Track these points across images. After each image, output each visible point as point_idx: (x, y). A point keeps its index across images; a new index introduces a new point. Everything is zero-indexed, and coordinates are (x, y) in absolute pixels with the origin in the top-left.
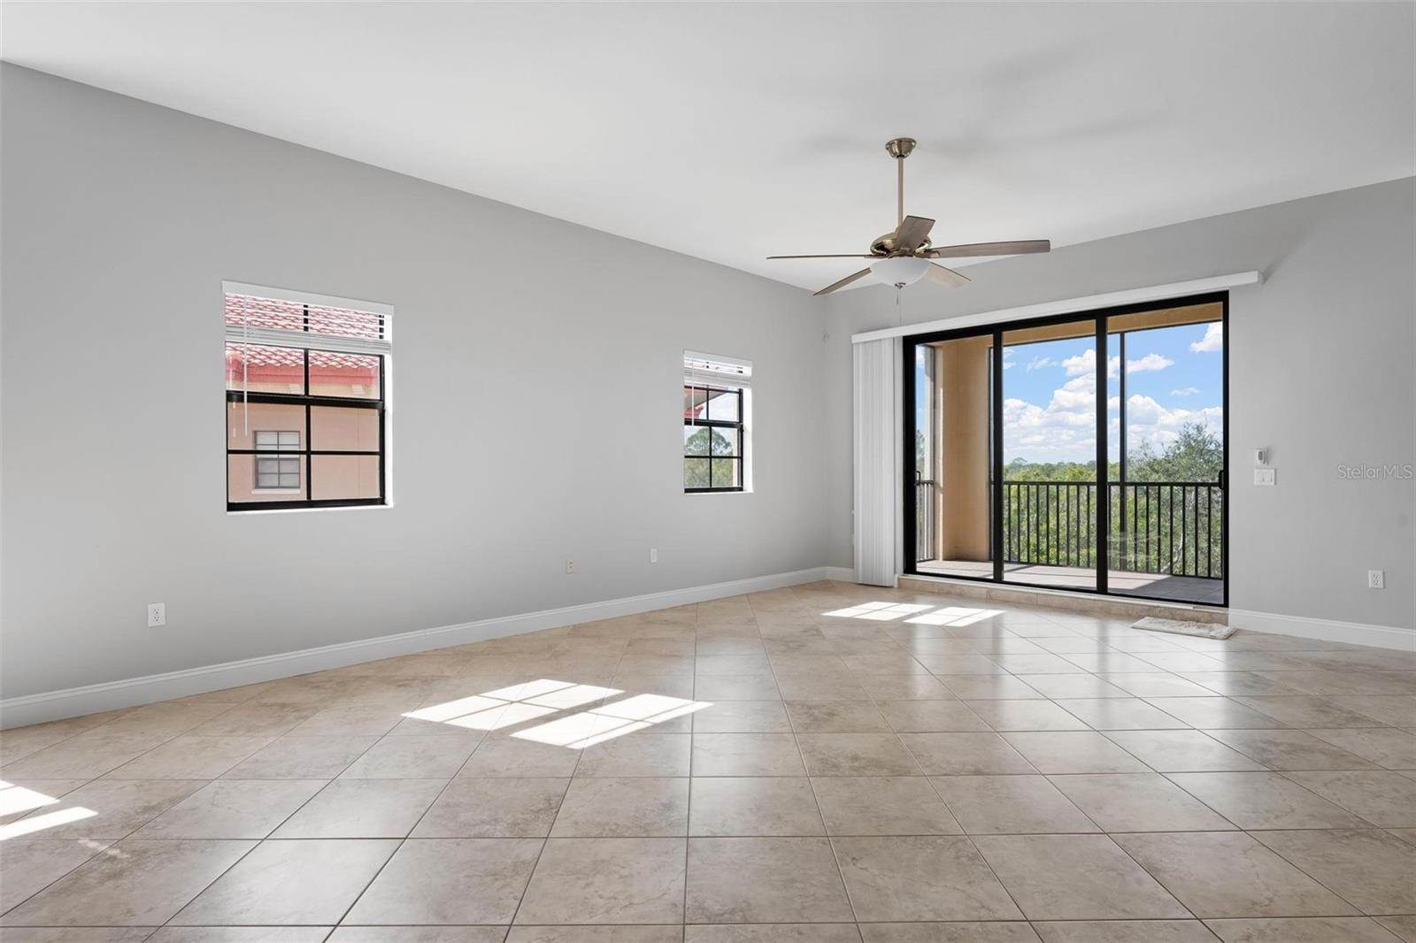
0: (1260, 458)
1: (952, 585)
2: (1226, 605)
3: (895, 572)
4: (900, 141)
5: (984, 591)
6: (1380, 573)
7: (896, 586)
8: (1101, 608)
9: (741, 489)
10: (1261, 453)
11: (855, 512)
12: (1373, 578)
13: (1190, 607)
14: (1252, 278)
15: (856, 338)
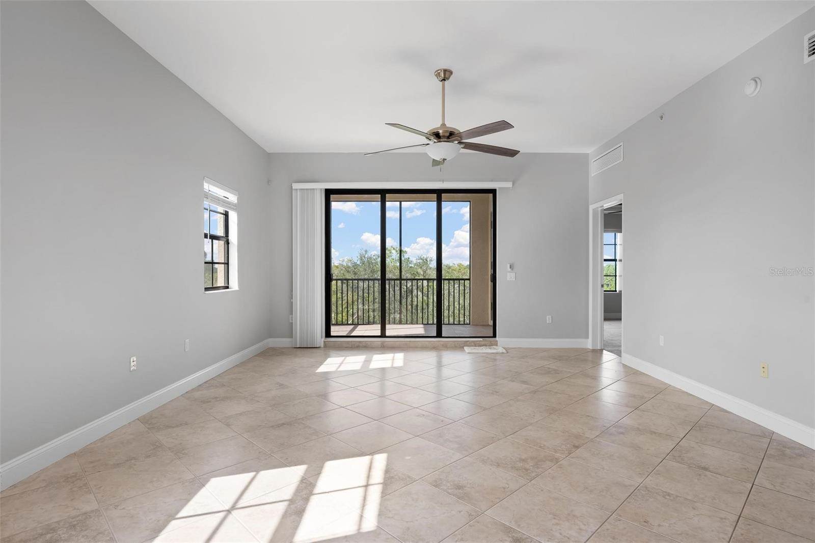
0: (510, 268)
1: (360, 342)
2: (494, 336)
3: (322, 338)
4: (445, 71)
5: (380, 343)
6: (551, 317)
7: (322, 346)
8: (443, 345)
9: (227, 287)
10: (510, 266)
11: (294, 300)
12: (548, 319)
13: (481, 339)
14: (509, 185)
15: (296, 186)
